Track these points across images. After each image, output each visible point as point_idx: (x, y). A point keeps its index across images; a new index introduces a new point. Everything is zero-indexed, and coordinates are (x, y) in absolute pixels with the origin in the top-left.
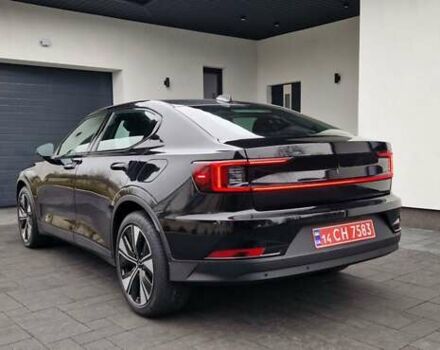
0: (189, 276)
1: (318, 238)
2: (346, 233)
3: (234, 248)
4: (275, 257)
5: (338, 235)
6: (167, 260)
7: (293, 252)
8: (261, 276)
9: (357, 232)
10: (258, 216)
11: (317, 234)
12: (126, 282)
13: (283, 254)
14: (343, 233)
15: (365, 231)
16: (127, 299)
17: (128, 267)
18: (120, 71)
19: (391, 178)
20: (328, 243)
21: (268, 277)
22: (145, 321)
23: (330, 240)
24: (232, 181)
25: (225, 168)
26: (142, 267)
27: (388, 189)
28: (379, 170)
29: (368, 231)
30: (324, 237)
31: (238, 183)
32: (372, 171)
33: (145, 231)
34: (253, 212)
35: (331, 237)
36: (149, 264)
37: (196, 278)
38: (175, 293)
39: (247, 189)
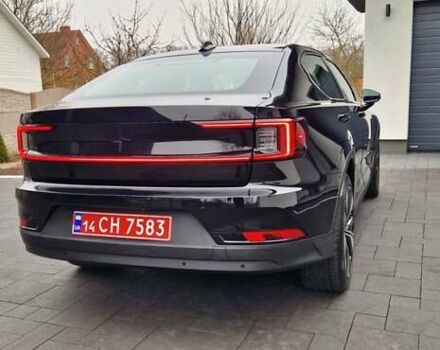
1: (78, 223)
2: (118, 225)
5: (106, 225)
11: (78, 218)
14: (112, 224)
20: (90, 231)
23: (93, 229)
30: (86, 223)
35: (96, 225)
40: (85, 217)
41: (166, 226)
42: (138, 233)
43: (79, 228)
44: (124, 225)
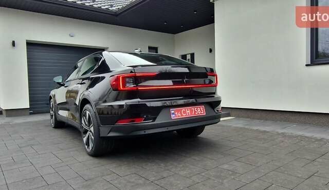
0: (108, 133)
1: (173, 114)
2: (189, 111)
3: (129, 118)
4: (150, 123)
5: (185, 112)
6: (99, 126)
7: (160, 120)
8: (142, 133)
9: (195, 112)
10: (141, 102)
11: (173, 112)
12: (85, 139)
13: (154, 121)
14: (187, 112)
15: (200, 111)
16: (85, 148)
17: (86, 132)
18: (108, 48)
19: (216, 86)
21: (146, 133)
22: (91, 158)
23: (179, 115)
24: (128, 85)
25: (124, 78)
26: (91, 131)
27: (214, 91)
28: (211, 82)
29: (201, 111)
30: (176, 113)
31: (131, 86)
32: (207, 82)
33: (91, 112)
34: (139, 100)
35: (181, 113)
36: (92, 129)
37: (112, 134)
38: (104, 143)
39: (135, 88)
40: (175, 111)
41: (203, 109)
42: (197, 113)
43: (174, 116)
44: (191, 111)
